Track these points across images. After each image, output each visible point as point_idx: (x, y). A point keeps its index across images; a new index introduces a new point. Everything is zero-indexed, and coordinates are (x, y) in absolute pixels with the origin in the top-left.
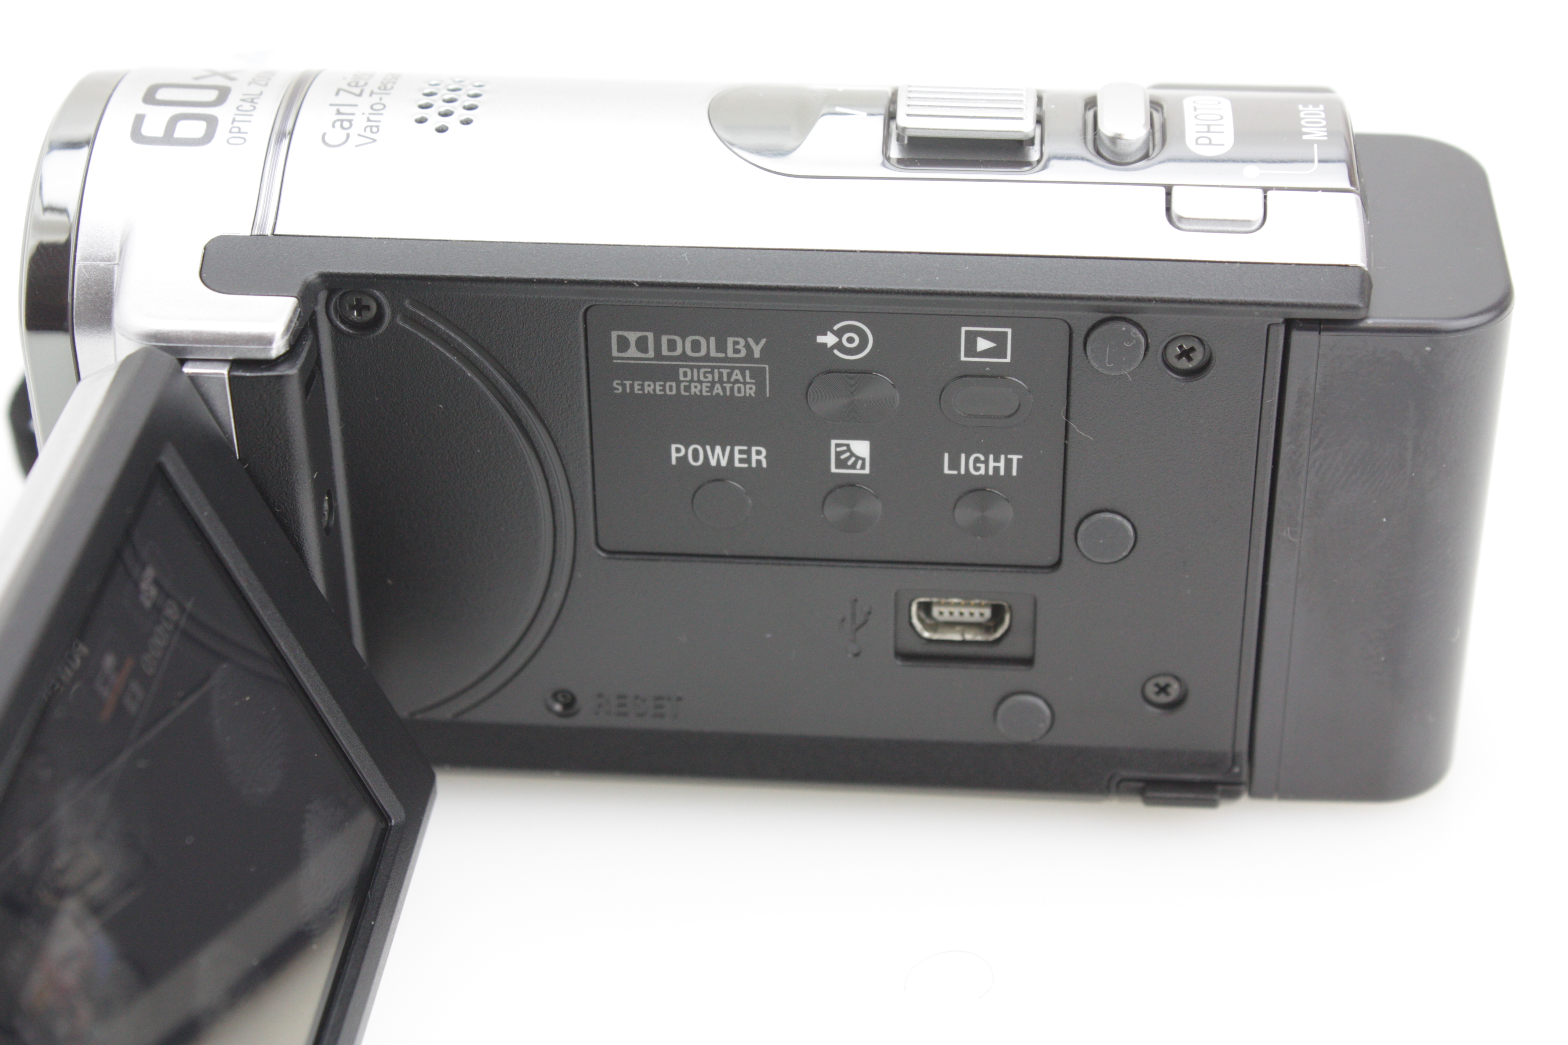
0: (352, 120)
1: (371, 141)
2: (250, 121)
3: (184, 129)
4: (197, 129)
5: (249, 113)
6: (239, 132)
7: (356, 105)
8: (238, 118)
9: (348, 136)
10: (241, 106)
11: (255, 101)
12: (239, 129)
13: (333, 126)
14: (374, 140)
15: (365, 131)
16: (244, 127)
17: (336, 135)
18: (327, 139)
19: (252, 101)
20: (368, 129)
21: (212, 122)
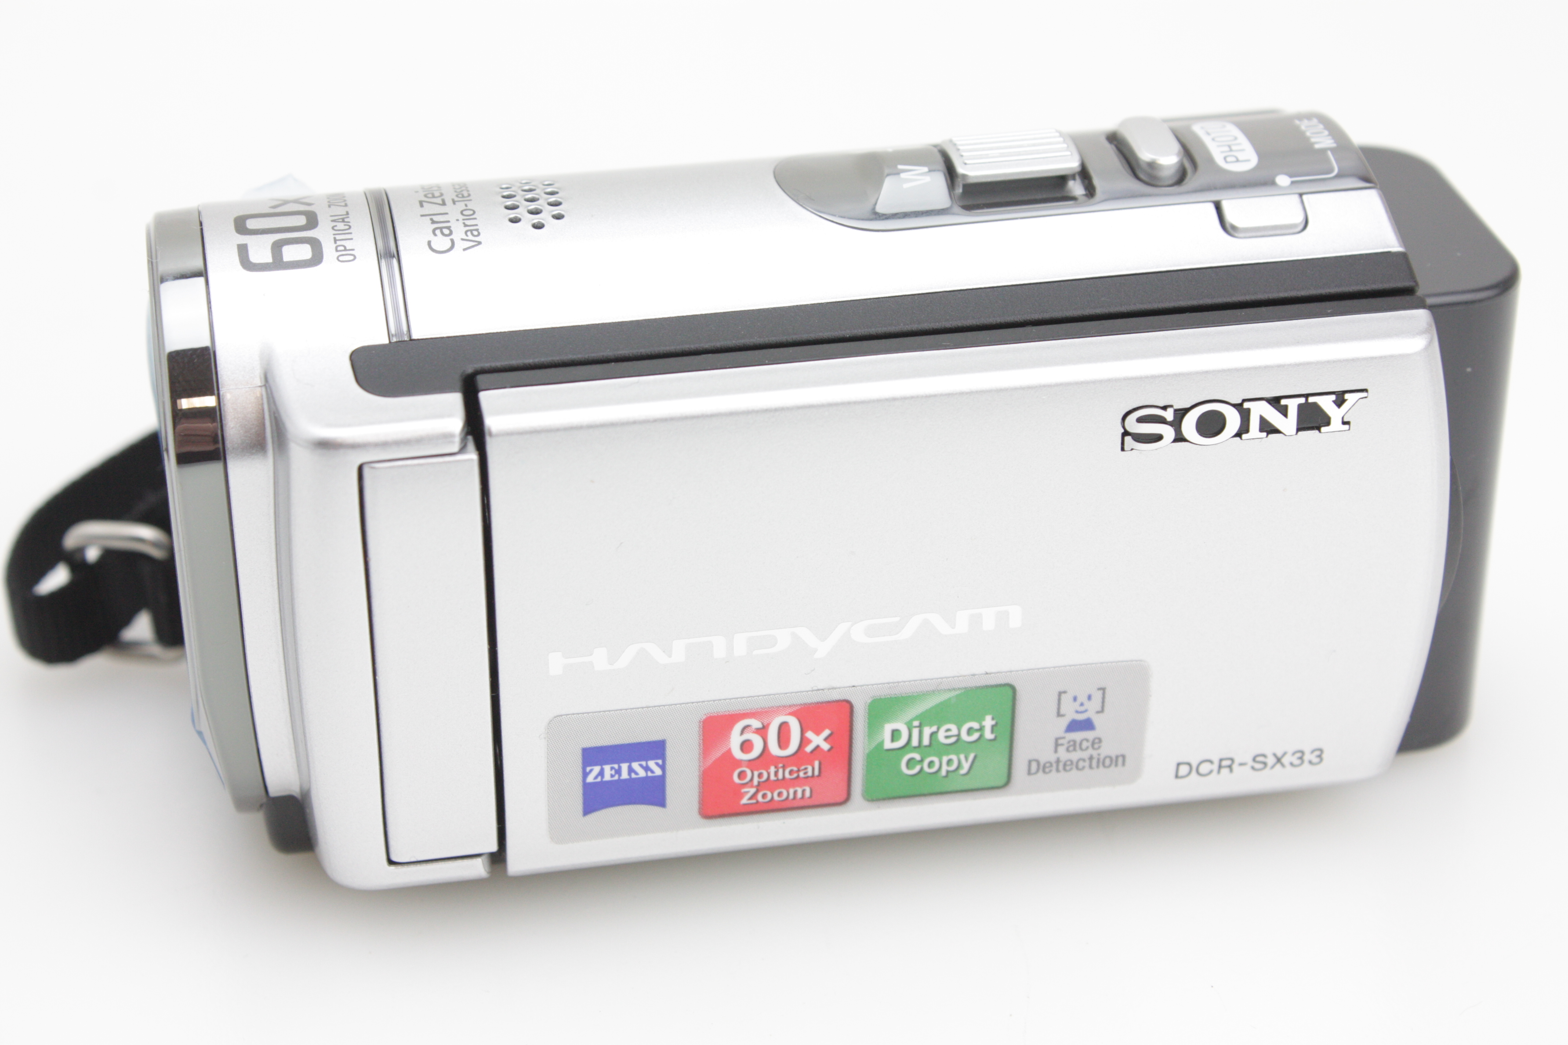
0: (450, 227)
1: (476, 243)
2: (352, 239)
3: (290, 253)
4: (304, 252)
5: (347, 232)
6: (345, 250)
7: (447, 214)
8: (338, 237)
9: (452, 241)
10: (336, 226)
11: (346, 220)
12: (345, 247)
13: (435, 235)
14: (479, 243)
15: (467, 236)
16: (349, 245)
17: (441, 242)
18: (433, 246)
19: (343, 221)
20: (469, 233)
21: (316, 245)
